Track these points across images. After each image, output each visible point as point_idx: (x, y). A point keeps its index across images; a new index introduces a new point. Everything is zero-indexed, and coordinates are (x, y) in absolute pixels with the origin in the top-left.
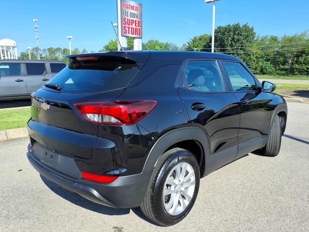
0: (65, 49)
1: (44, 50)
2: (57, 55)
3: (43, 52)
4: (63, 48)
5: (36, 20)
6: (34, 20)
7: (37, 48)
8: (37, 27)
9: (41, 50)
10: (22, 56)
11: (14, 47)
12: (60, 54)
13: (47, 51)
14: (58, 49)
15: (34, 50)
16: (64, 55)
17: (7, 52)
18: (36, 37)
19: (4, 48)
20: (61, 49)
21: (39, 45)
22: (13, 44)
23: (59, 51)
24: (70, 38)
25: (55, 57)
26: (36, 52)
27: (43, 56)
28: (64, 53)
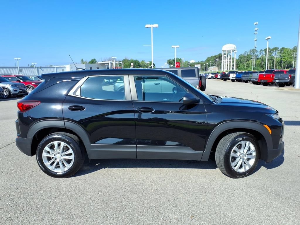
0: (282, 48)
1: (261, 51)
2: (273, 55)
3: (259, 53)
4: (280, 48)
5: (257, 23)
6: (255, 23)
7: (254, 50)
8: (257, 29)
9: (258, 51)
10: (240, 58)
11: (233, 51)
12: (276, 54)
13: (263, 52)
14: (275, 49)
15: (250, 52)
16: (281, 54)
17: (228, 55)
18: (255, 39)
19: (225, 52)
20: (278, 48)
21: (257, 46)
22: (234, 48)
23: (276, 50)
24: (268, 39)
25: (271, 57)
26: (252, 54)
27: (259, 57)
28: (280, 52)
